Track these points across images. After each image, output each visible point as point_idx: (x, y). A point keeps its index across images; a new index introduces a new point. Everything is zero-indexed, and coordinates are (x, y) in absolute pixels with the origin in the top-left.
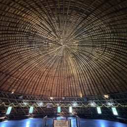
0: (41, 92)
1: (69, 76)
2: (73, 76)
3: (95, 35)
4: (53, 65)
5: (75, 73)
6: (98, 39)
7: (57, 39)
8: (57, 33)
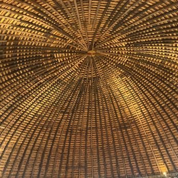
0: (60, 171)
1: (125, 124)
2: (135, 122)
3: (158, 16)
4: (77, 103)
5: (137, 114)
6: (169, 23)
7: (70, 41)
8: (66, 30)
